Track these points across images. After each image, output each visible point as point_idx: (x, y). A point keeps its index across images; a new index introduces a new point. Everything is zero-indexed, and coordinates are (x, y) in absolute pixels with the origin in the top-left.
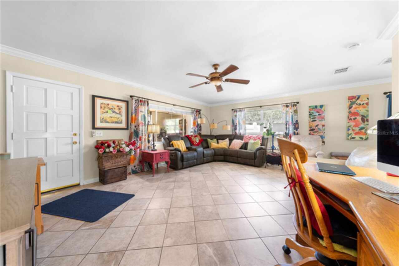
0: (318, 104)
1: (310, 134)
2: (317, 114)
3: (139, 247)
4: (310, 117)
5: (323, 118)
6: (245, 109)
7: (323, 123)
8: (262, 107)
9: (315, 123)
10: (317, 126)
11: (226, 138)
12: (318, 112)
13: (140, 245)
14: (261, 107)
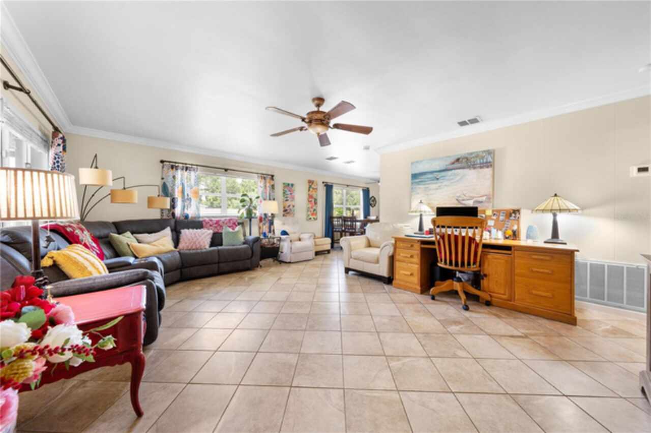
0: (290, 183)
1: (284, 215)
2: (289, 193)
3: (491, 381)
4: (284, 196)
5: (293, 198)
6: (199, 167)
7: (293, 203)
8: (229, 171)
9: (288, 203)
10: (289, 206)
11: (163, 228)
12: (289, 191)
13: (488, 380)
14: (226, 170)
